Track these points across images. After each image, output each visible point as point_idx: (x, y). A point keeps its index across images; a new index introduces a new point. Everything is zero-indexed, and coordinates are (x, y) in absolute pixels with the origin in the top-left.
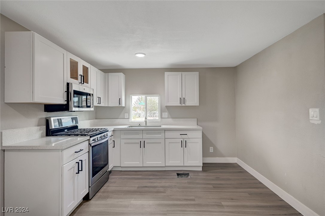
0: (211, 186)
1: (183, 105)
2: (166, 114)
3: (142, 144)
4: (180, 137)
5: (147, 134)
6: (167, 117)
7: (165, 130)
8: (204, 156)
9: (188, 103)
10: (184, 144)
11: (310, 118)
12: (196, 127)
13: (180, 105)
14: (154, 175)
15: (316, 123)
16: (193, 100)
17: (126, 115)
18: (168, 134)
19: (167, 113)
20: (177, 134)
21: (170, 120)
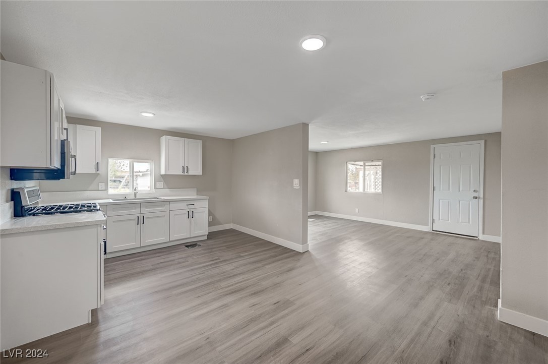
0: (225, 248)
1: (186, 174)
2: (160, 184)
3: (140, 221)
4: (187, 207)
5: (147, 207)
6: (162, 187)
7: (169, 202)
8: (210, 225)
9: (191, 173)
10: (190, 215)
11: (294, 185)
12: (196, 197)
13: (182, 174)
14: (159, 253)
15: (297, 188)
16: (196, 169)
17: (102, 186)
18: (172, 206)
19: (162, 183)
20: (183, 205)
21: (167, 191)
